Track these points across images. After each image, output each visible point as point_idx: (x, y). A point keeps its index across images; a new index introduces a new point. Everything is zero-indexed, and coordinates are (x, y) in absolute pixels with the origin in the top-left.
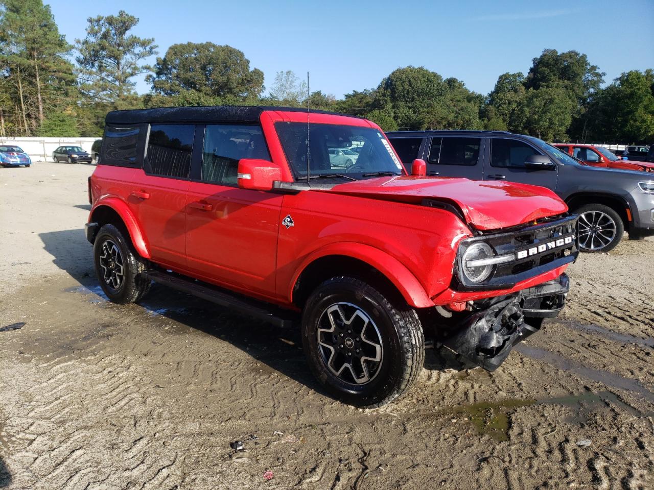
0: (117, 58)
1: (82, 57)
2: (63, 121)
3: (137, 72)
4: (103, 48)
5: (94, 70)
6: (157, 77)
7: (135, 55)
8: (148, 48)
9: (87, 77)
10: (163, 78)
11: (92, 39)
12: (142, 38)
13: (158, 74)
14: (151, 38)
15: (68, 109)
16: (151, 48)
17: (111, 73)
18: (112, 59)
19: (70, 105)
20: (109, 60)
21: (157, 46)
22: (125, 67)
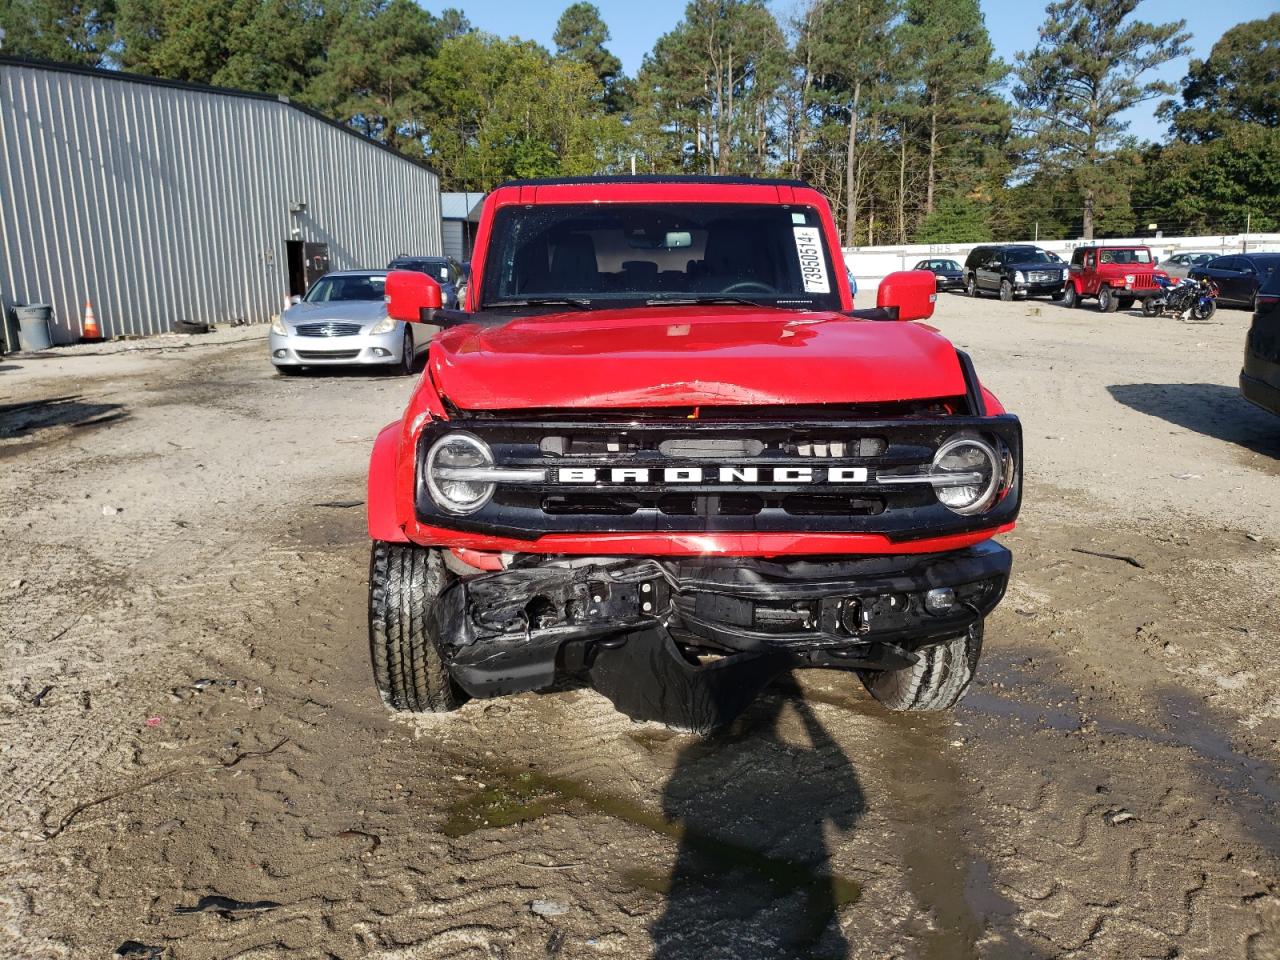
0: (1093, 77)
1: (1024, 87)
2: (963, 213)
3: (1133, 100)
4: (1067, 62)
5: (1043, 108)
6: (1185, 105)
7: (1137, 62)
8: (1167, 45)
9: (1027, 123)
10: (1201, 104)
11: (1050, 47)
12: (1157, 24)
13: (1189, 95)
14: (1179, 21)
15: (977, 190)
16: (1176, 42)
17: (1077, 111)
18: (1084, 80)
19: (983, 182)
20: (1078, 84)
21: (1190, 36)
22: (1111, 92)
